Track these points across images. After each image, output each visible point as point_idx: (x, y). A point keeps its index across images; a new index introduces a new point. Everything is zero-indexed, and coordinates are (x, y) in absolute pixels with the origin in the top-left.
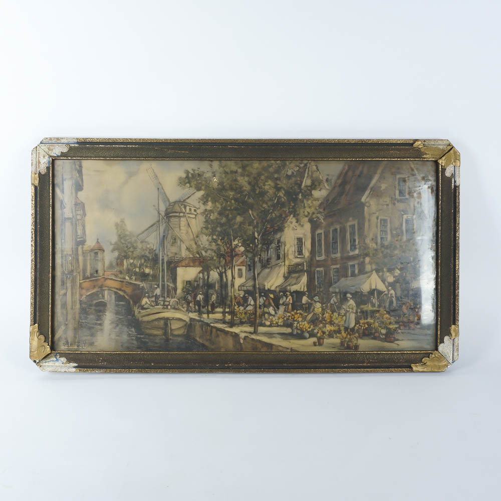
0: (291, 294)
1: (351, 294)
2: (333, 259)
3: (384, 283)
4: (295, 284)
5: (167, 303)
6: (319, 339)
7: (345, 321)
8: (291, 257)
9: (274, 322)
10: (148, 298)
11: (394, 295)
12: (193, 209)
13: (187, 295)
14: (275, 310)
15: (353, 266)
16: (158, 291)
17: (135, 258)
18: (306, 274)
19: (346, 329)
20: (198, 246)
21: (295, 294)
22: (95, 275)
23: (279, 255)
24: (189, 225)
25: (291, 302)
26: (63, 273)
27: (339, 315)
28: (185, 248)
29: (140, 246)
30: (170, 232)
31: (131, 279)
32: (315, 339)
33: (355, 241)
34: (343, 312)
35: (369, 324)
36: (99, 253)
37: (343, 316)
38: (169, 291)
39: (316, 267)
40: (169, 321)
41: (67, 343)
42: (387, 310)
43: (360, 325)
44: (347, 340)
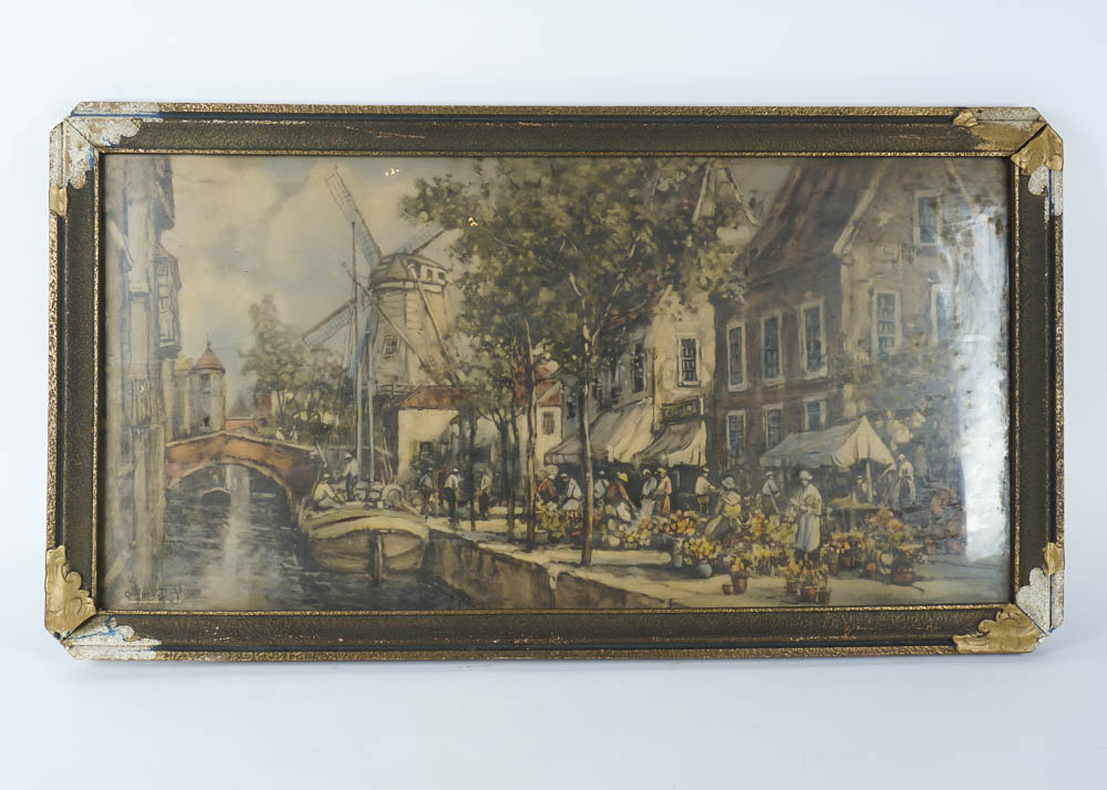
0: (670, 472)
1: (811, 471)
2: (767, 388)
3: (888, 446)
4: (679, 448)
5: (374, 495)
6: (736, 578)
7: (797, 536)
8: (668, 384)
9: (630, 539)
10: (329, 483)
11: (911, 474)
12: (436, 271)
13: (423, 474)
14: (631, 511)
15: (816, 405)
16: (353, 467)
17: (297, 388)
18: (703, 424)
19: (799, 554)
20: (449, 360)
21: (678, 473)
22: (203, 428)
23: (641, 380)
24: (426, 308)
25: (669, 491)
26: (126, 425)
27: (782, 521)
28: (419, 363)
29: (309, 359)
30: (381, 326)
31: (288, 437)
32: (726, 579)
33: (818, 345)
34: (791, 513)
35: (853, 542)
36: (212, 377)
37: (791, 523)
38: (379, 467)
39: (729, 409)
40: (379, 537)
41: (136, 590)
42: (895, 508)
43: (831, 546)
44: (802, 579)
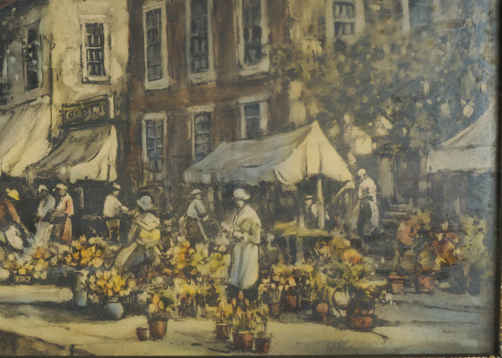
0: (72, 189)
1: (247, 188)
2: (192, 85)
3: (345, 158)
4: (82, 159)
6: (153, 320)
7: (230, 268)
8: (70, 80)
9: (22, 271)
11: (373, 193)
14: (23, 237)
15: (255, 107)
18: (113, 130)
19: (233, 291)
21: (81, 189)
23: (35, 74)
25: (71, 211)
27: (211, 250)
32: (140, 321)
33: (258, 32)
34: (222, 241)
35: (300, 278)
37: (223, 253)
39: (145, 112)
42: (354, 236)
43: (272, 281)
44: (235, 322)
